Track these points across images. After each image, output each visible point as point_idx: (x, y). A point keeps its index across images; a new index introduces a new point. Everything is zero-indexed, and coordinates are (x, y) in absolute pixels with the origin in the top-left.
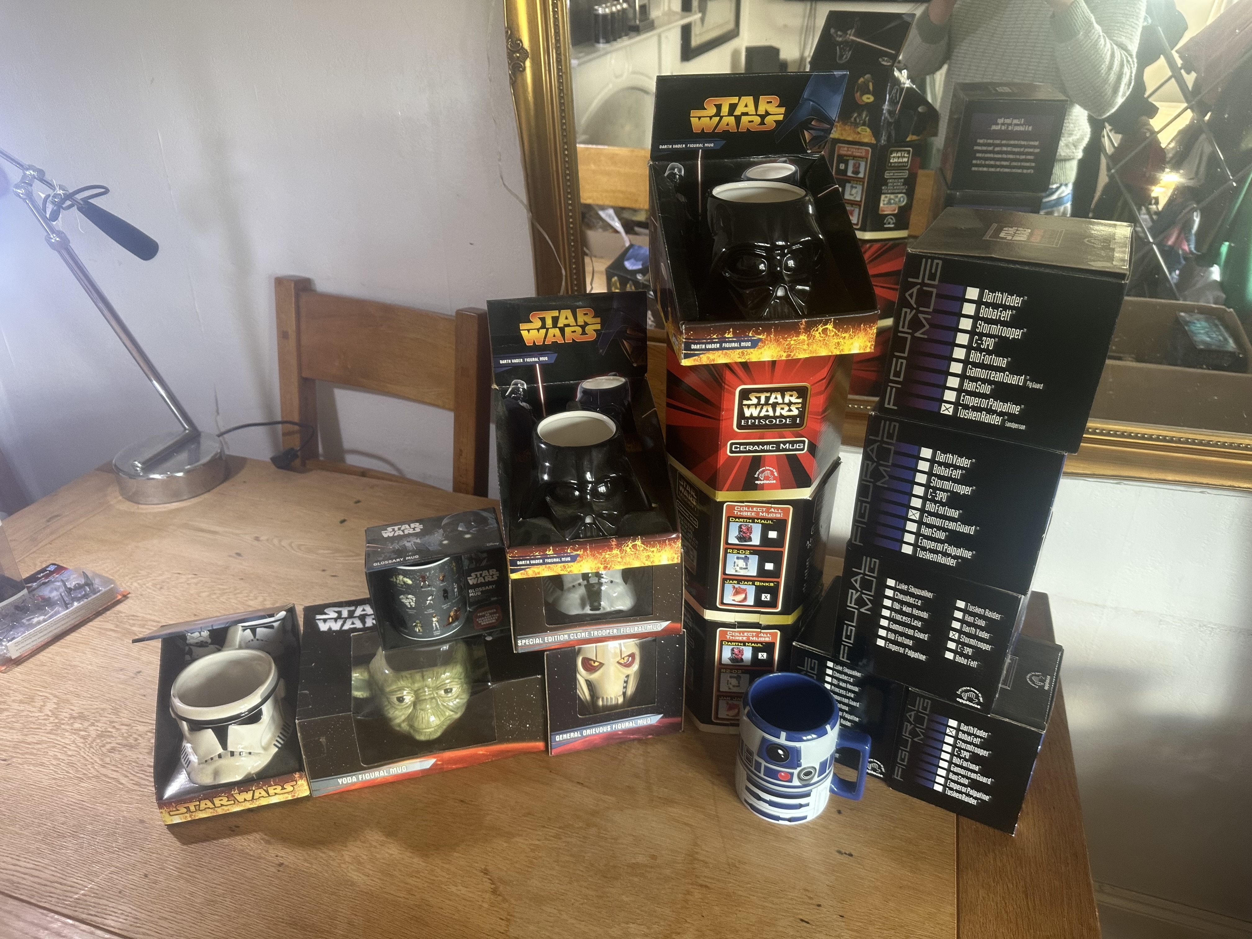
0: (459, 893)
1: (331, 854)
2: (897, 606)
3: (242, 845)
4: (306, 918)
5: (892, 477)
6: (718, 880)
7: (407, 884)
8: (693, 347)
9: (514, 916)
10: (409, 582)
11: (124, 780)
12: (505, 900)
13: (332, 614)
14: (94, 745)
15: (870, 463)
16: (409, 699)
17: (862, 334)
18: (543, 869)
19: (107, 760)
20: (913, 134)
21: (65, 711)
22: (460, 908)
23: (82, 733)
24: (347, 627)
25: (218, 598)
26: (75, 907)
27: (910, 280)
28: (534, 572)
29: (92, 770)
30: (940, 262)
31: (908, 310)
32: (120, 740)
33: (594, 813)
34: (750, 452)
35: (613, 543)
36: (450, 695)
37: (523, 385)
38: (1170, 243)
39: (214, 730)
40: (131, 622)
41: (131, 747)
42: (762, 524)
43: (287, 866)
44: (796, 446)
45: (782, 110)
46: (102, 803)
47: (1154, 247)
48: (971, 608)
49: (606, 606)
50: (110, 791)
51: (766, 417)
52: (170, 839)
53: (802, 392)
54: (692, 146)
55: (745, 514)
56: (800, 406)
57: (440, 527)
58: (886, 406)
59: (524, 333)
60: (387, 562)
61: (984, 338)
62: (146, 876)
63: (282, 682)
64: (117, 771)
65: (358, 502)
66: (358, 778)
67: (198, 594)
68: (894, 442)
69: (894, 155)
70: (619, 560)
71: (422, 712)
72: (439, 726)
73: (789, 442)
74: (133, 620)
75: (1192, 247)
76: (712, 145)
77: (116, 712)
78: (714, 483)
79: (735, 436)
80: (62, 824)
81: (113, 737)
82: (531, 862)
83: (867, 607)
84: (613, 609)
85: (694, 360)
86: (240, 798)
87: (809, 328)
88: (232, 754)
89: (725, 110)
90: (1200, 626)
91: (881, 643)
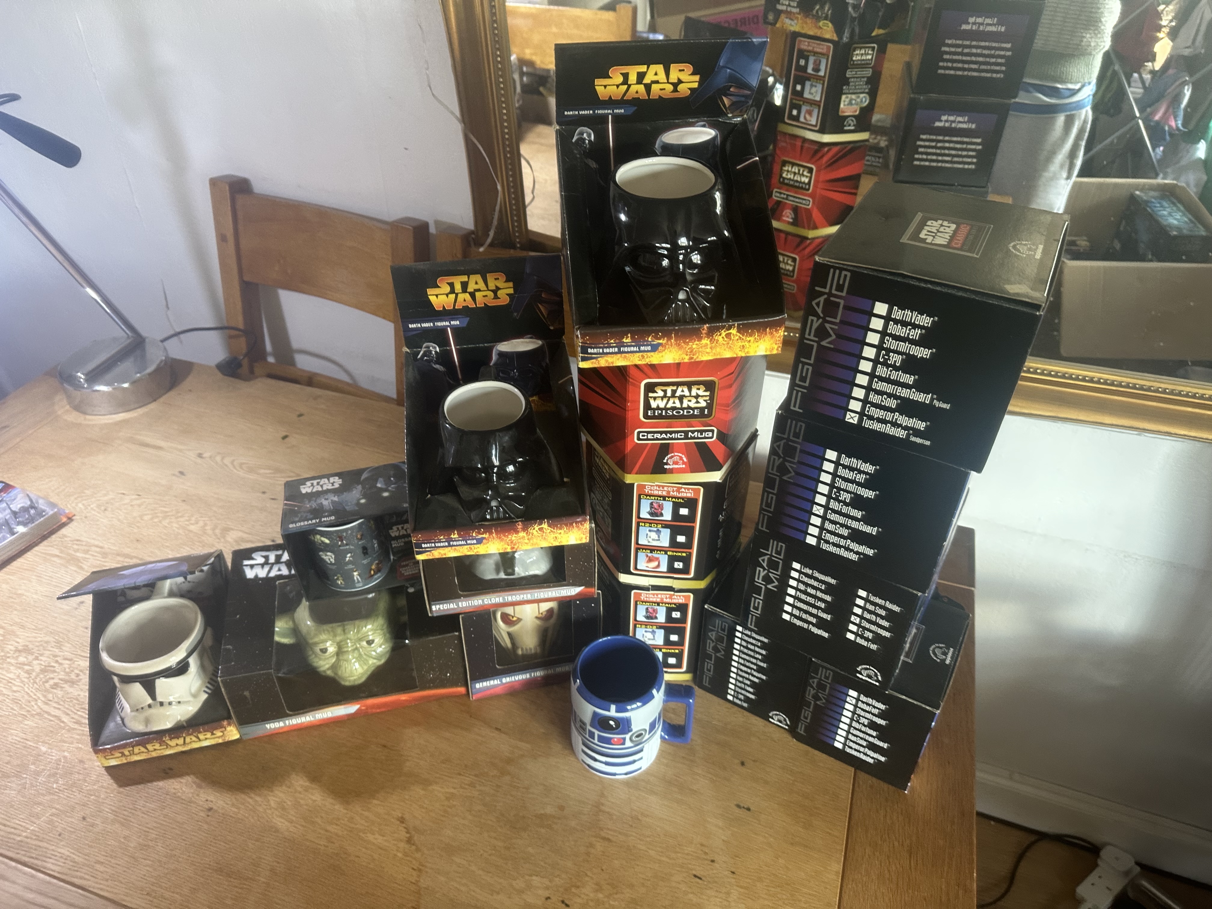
0: (374, 841)
1: (258, 799)
2: (802, 587)
3: (174, 789)
4: (231, 865)
5: (797, 474)
6: (620, 833)
7: (326, 831)
8: (590, 350)
9: (426, 867)
10: (327, 541)
11: (65, 719)
12: (418, 850)
13: (259, 559)
14: (37, 681)
15: (776, 458)
16: (332, 649)
17: (767, 338)
18: (456, 818)
19: (50, 696)
20: (879, 28)
21: (10, 643)
22: (376, 856)
23: (27, 668)
24: (272, 574)
25: (160, 522)
26: (18, 849)
27: (817, 288)
28: (440, 553)
29: (36, 707)
30: (849, 274)
31: (815, 319)
32: (62, 676)
33: (509, 761)
34: (657, 439)
35: (519, 527)
36: (373, 645)
37: (435, 348)
38: (1157, 118)
39: (142, 684)
40: (75, 547)
41: (72, 683)
42: (673, 502)
43: (216, 811)
44: (705, 435)
45: (697, 78)
46: (44, 742)
47: (1140, 122)
48: (872, 598)
49: (520, 571)
50: (52, 729)
51: (673, 409)
52: (107, 780)
53: (709, 386)
54: (600, 112)
55: (656, 493)
56: (708, 398)
57: (358, 482)
58: (792, 408)
59: (432, 299)
60: (302, 524)
61: (891, 354)
62: (84, 818)
63: (209, 631)
64: (59, 709)
65: (300, 415)
66: (285, 723)
67: (141, 517)
68: (800, 441)
69: (858, 52)
70: (526, 541)
71: (345, 662)
72: (363, 674)
73: (698, 431)
74: (77, 544)
75: (1180, 123)
76: (623, 111)
77: (59, 645)
78: (623, 465)
79: (643, 425)
80: (7, 763)
82: (445, 811)
83: (774, 584)
84: (527, 574)
85: (592, 363)
86: (173, 743)
87: (711, 333)
88: (162, 704)
89: (633, 78)
90: (1125, 556)
91: (786, 617)
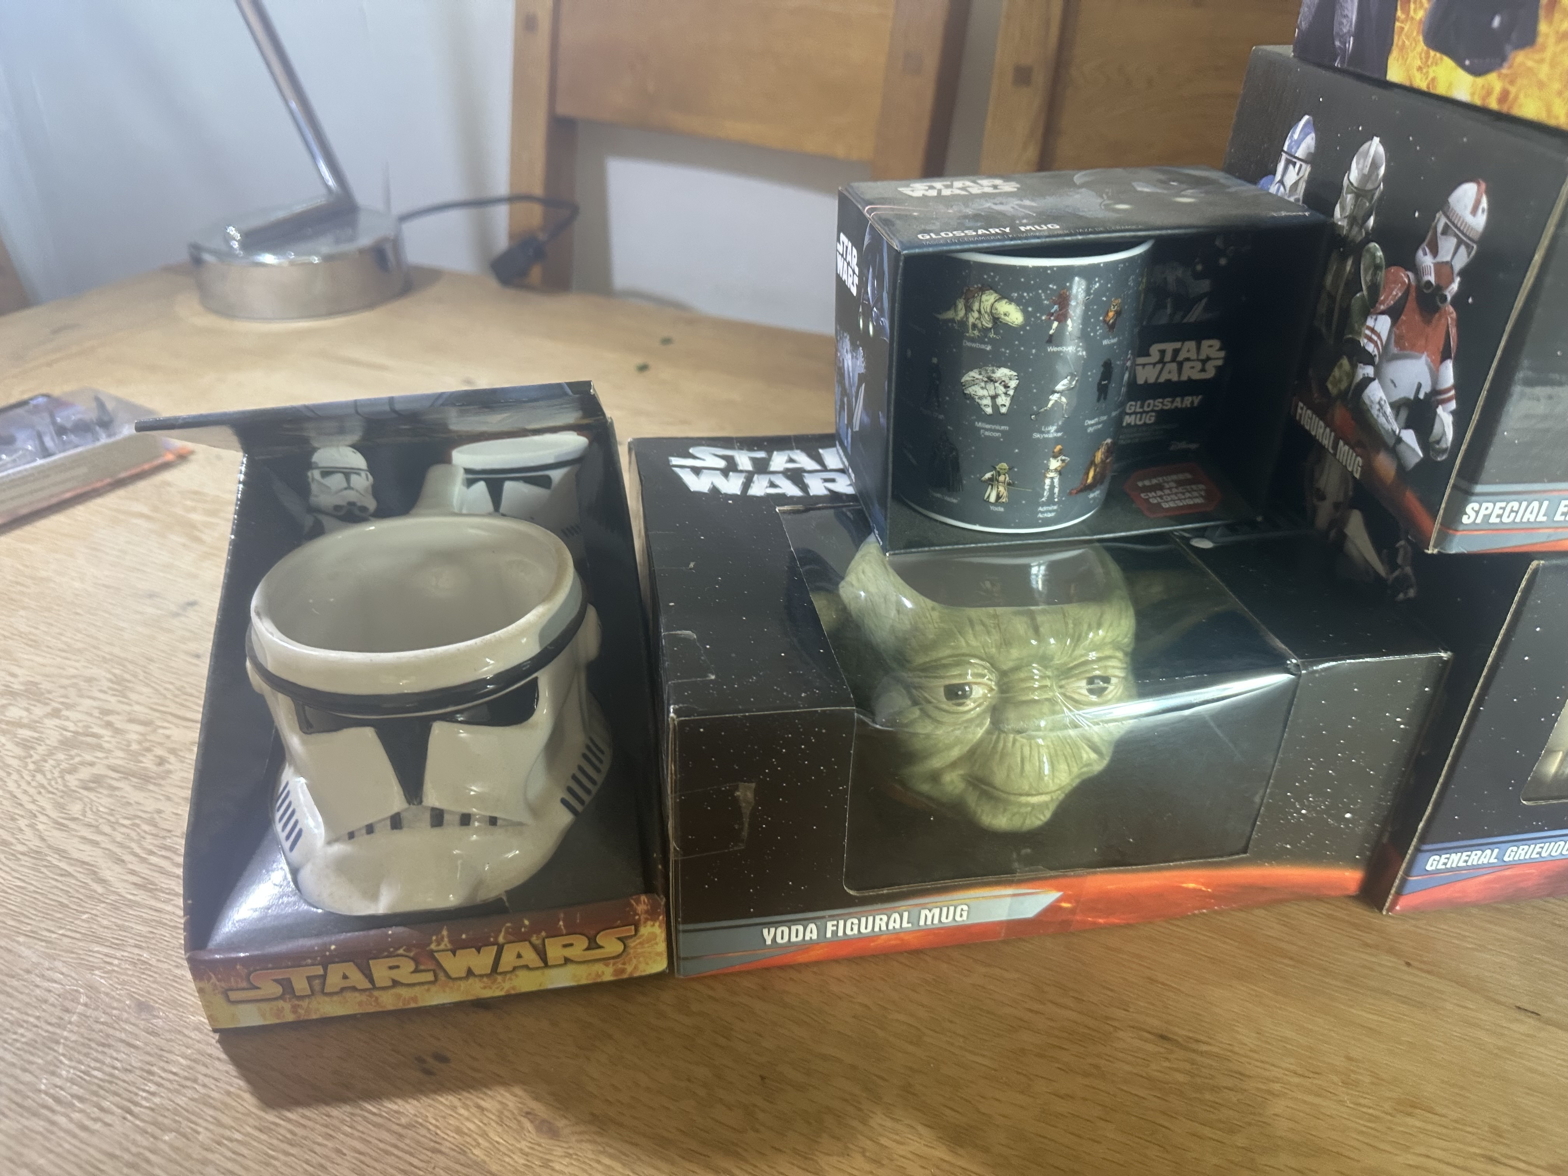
10: (1016, 316)
13: (709, 458)
14: (47, 766)
16: (981, 694)
24: (758, 490)
32: (119, 758)
39: (384, 731)
50: (65, 900)
60: (958, 233)
64: (95, 843)
65: (666, 341)
66: (822, 931)
71: (1017, 740)
72: (1061, 792)
81: (100, 747)
88: (438, 818)
